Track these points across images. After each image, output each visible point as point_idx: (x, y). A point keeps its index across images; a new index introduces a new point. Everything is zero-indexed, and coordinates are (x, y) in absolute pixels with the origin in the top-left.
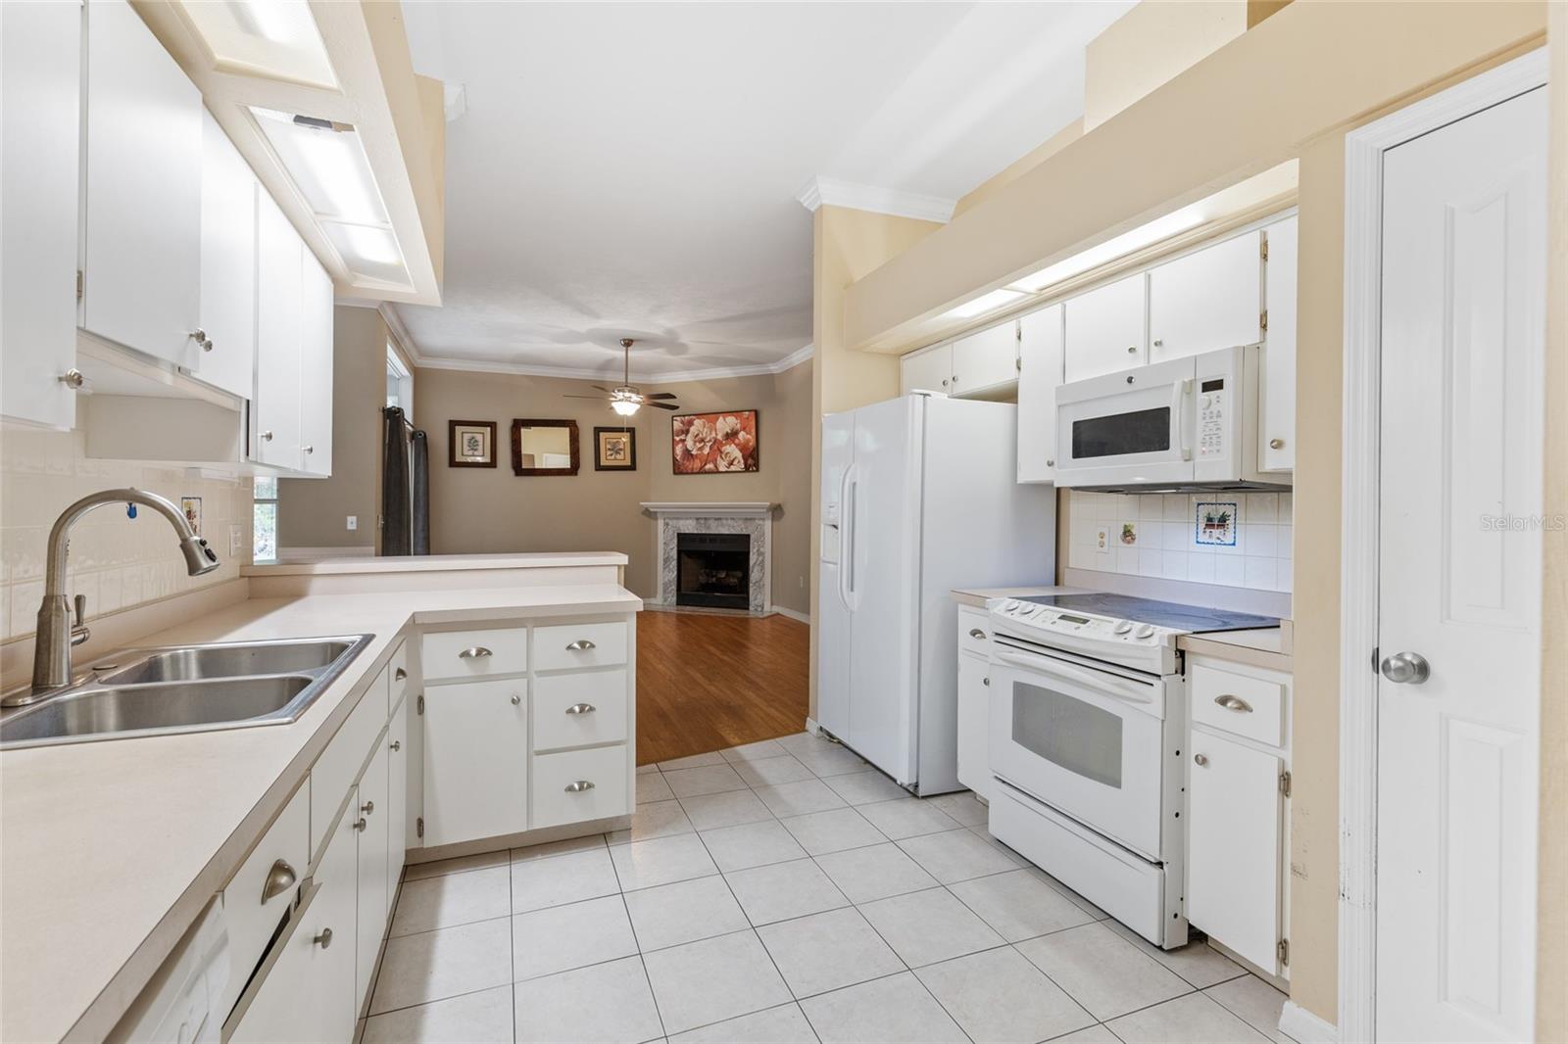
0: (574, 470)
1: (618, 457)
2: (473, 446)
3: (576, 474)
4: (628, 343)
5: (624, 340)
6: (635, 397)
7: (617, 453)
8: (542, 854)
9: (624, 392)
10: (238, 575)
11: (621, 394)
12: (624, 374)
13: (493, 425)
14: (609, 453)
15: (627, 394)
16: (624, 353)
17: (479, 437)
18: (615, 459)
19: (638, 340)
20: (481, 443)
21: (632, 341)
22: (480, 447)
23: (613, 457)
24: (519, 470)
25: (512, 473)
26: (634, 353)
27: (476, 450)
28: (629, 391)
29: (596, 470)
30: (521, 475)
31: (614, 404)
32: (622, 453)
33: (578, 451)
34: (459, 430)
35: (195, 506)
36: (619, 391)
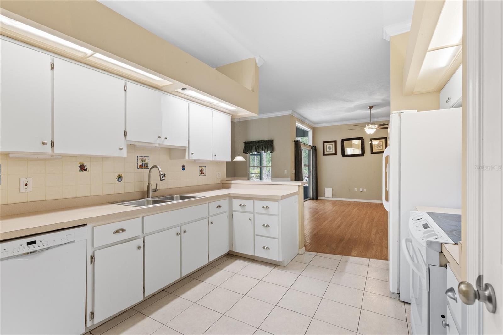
0: (363, 154)
1: (380, 148)
2: (330, 148)
3: (364, 156)
4: (371, 107)
5: (369, 107)
6: (373, 127)
7: (379, 147)
8: (259, 264)
9: (369, 125)
10: (220, 183)
11: (368, 126)
12: (370, 119)
13: (335, 142)
14: (376, 147)
15: (370, 126)
16: (369, 111)
17: (331, 146)
18: (379, 149)
19: (375, 105)
20: (332, 148)
21: (373, 106)
22: (332, 149)
23: (378, 149)
24: (344, 155)
25: (342, 156)
26: (373, 111)
27: (330, 150)
28: (371, 125)
29: (371, 154)
30: (345, 157)
31: (365, 130)
32: (382, 147)
33: (364, 147)
34: (325, 144)
35: (204, 168)
36: (367, 125)
